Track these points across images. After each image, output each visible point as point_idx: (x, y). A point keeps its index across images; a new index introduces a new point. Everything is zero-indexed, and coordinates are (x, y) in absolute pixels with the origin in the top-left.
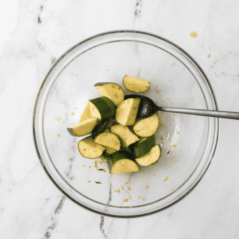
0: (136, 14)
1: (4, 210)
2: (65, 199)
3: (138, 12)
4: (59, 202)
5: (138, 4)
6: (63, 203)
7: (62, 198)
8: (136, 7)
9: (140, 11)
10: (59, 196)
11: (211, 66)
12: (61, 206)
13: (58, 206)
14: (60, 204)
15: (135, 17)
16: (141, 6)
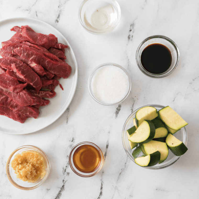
0: (129, 38)
1: (11, 197)
2: (63, 190)
3: (131, 37)
4: (57, 193)
5: (131, 30)
6: (61, 194)
7: (60, 189)
8: (129, 32)
9: (132, 36)
10: (58, 188)
11: (190, 83)
12: (60, 196)
13: (57, 196)
14: (58, 194)
15: (128, 41)
16: (133, 32)
